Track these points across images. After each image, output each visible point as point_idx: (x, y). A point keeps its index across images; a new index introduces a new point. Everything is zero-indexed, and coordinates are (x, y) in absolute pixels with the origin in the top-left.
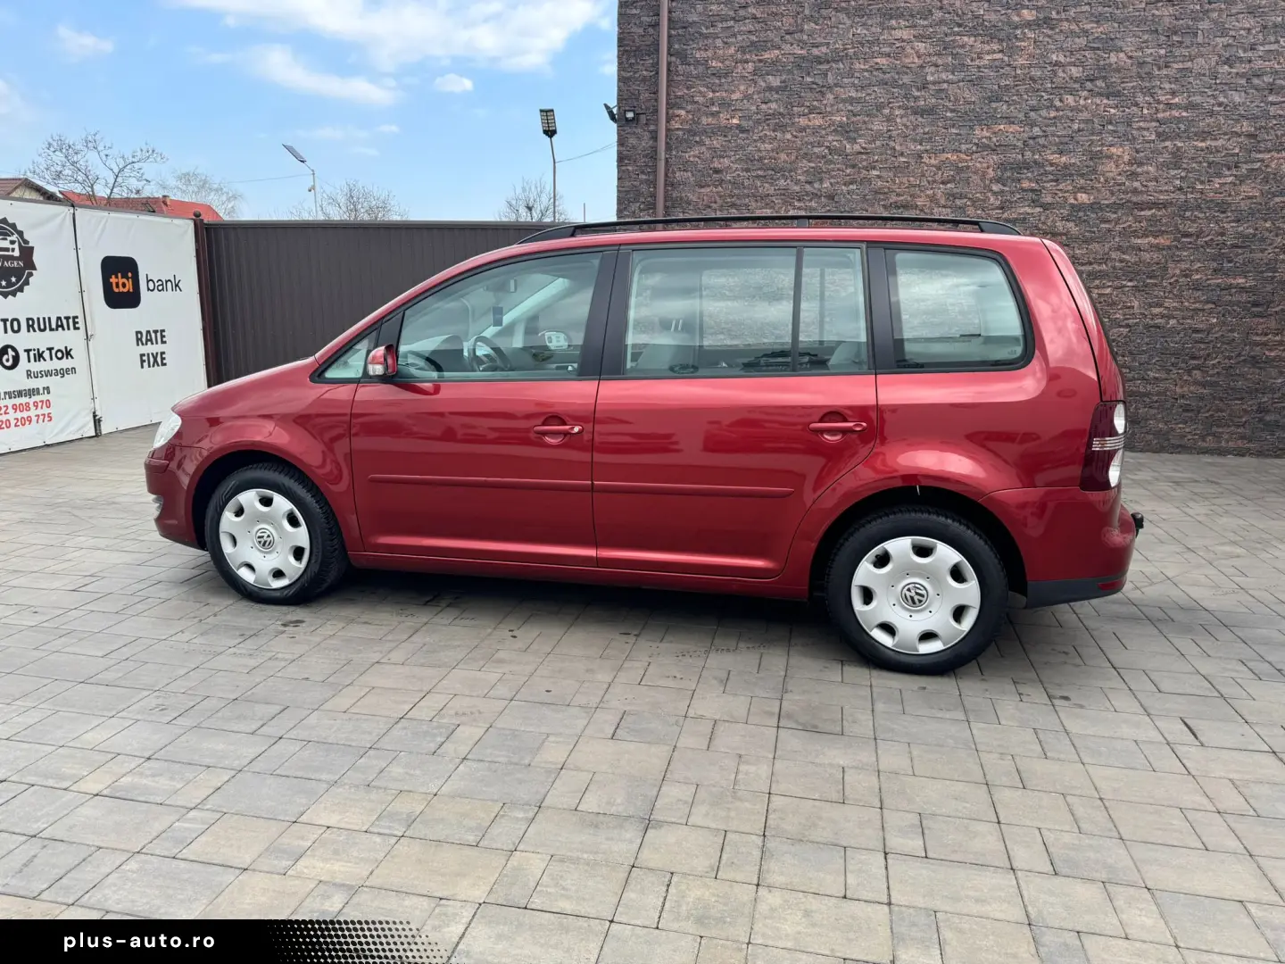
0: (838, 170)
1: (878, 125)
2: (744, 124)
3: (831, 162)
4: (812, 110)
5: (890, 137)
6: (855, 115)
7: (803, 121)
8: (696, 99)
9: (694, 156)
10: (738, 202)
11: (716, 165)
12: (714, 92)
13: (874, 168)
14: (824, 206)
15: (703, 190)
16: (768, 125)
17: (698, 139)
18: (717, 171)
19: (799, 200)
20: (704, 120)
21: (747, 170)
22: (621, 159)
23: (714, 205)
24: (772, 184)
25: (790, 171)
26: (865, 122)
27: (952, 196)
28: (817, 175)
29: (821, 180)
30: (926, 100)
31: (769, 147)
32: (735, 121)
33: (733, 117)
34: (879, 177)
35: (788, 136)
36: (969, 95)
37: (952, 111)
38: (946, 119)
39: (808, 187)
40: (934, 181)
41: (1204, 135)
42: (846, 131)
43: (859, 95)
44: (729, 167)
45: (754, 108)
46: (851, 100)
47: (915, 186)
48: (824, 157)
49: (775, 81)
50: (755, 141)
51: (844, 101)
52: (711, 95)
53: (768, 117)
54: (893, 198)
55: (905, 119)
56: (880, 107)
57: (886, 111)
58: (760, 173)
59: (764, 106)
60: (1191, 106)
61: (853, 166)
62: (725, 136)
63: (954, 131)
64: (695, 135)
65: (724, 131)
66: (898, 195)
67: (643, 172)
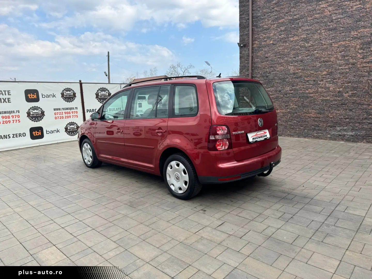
0: (304, 52)
1: (316, 37)
2: (274, 43)
3: (301, 50)
4: (294, 35)
5: (321, 40)
6: (308, 34)
7: (292, 39)
8: (260, 38)
9: (260, 54)
10: (273, 66)
11: (266, 56)
12: (265, 35)
13: (316, 50)
14: (299, 64)
15: (263, 63)
16: (281, 42)
17: (261, 49)
18: (267, 57)
19: (291, 63)
20: (263, 43)
21: (275, 56)
22: (241, 58)
23: (266, 68)
24: (283, 59)
25: (289, 55)
26: (312, 36)
27: (344, 56)
28: (297, 55)
29: (298, 56)
30: (332, 25)
31: (281, 48)
32: (272, 42)
33: (271, 41)
34: (317, 53)
35: (287, 44)
37: (342, 28)
38: (340, 31)
39: (294, 59)
40: (337, 52)
42: (306, 40)
43: (310, 28)
44: (270, 56)
45: (277, 37)
46: (307, 30)
47: (330, 54)
48: (299, 49)
49: (283, 28)
50: (277, 47)
51: (305, 31)
52: (264, 36)
53: (281, 39)
54: (322, 59)
55: (325, 33)
56: (317, 31)
57: (319, 31)
58: (279, 56)
59: (280, 36)
61: (309, 51)
62: (269, 47)
63: (343, 34)
64: (260, 48)
65: (268, 45)
66: (324, 58)
67: (246, 61)
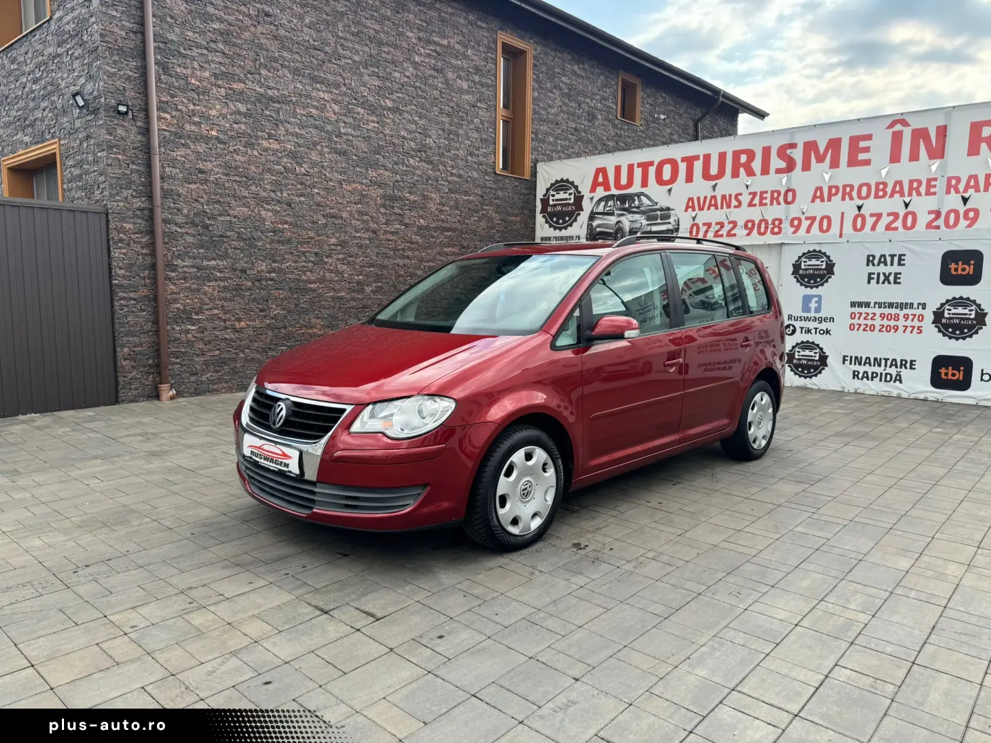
0: (292, 185)
1: (314, 157)
2: (221, 136)
3: (287, 178)
4: (270, 136)
5: (322, 167)
6: (299, 146)
7: (265, 144)
8: (180, 107)
9: (182, 156)
10: (221, 199)
11: (201, 166)
12: (194, 104)
13: (315, 187)
14: (285, 211)
15: (190, 186)
16: (240, 141)
17: (183, 141)
18: (201, 172)
19: (267, 204)
20: (188, 127)
21: (227, 175)
23: (202, 200)
24: (247, 189)
25: (259, 180)
26: (306, 153)
27: (361, 213)
28: (278, 186)
29: (281, 191)
30: (341, 145)
31: (242, 159)
32: (214, 133)
33: (212, 129)
34: (318, 194)
35: (256, 153)
36: (363, 146)
37: (356, 156)
38: (353, 160)
39: (272, 195)
40: (351, 202)
41: (466, 193)
42: (293, 155)
43: (302, 132)
44: (212, 170)
45: (228, 125)
46: (297, 135)
47: (340, 203)
48: (282, 173)
49: (242, 108)
50: (231, 152)
51: (292, 134)
52: (192, 107)
53: (240, 135)
54: (328, 211)
55: (330, 156)
56: (315, 144)
57: (319, 148)
58: (237, 178)
59: (235, 126)
60: (460, 176)
61: (302, 184)
62: (207, 144)
63: (358, 169)
64: (180, 138)
65: (207, 139)
66: (331, 208)
67: (133, 163)
